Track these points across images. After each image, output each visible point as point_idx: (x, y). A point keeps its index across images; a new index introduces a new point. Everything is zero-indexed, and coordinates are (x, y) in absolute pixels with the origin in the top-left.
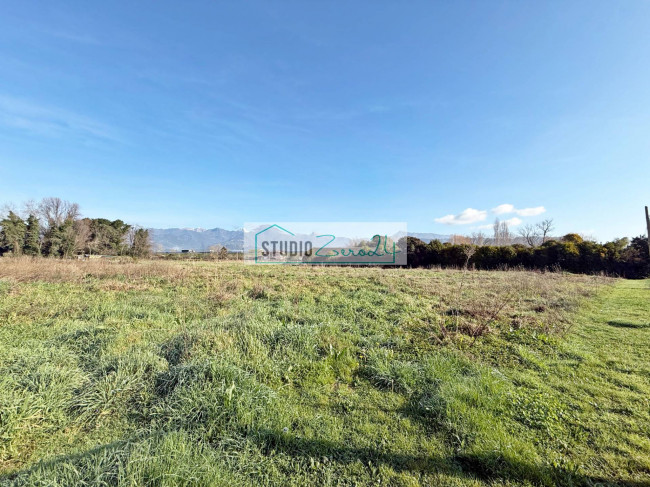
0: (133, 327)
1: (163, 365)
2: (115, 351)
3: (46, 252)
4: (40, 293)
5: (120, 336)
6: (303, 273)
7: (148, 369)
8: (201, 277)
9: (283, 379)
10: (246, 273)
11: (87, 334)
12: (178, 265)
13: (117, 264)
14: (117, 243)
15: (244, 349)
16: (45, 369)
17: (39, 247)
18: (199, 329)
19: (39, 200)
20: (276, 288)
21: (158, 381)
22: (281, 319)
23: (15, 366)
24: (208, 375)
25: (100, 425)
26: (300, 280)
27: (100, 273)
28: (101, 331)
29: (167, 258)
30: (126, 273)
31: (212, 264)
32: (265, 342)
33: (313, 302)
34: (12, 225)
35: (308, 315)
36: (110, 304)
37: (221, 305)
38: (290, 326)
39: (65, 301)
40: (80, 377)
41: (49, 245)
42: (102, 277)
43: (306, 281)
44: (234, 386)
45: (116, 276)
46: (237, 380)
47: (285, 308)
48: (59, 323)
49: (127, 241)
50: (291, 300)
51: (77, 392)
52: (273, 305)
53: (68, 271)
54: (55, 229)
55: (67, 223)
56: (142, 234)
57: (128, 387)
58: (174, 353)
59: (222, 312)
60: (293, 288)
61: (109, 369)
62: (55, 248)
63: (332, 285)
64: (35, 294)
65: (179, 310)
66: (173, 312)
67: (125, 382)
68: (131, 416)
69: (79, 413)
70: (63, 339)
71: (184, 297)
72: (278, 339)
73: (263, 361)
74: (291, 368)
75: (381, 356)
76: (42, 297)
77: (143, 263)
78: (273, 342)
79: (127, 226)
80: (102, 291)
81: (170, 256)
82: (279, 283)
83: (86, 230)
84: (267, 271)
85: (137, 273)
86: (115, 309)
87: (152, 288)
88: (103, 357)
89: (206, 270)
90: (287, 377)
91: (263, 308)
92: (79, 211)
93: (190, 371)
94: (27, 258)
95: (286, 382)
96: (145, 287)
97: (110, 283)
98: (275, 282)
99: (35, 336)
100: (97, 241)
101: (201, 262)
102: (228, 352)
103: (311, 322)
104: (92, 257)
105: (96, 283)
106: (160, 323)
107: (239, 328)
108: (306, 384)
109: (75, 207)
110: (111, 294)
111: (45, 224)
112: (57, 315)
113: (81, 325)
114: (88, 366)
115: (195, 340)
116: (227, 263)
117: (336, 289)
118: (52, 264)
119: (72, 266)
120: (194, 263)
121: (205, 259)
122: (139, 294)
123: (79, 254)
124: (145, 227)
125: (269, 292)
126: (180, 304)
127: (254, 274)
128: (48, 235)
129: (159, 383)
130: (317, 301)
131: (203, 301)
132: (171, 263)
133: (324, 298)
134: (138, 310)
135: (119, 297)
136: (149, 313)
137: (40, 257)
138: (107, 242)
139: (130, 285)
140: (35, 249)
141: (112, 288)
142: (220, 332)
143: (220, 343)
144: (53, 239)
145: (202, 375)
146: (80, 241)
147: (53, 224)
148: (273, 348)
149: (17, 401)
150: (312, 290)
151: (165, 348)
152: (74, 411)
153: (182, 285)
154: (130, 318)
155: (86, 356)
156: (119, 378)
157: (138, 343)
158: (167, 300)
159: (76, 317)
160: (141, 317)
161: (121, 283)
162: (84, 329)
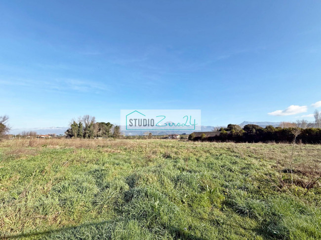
0: (115, 169)
1: (127, 187)
2: (108, 179)
3: (84, 137)
4: (82, 153)
5: (110, 172)
6: (189, 145)
7: (121, 189)
8: (141, 147)
9: (182, 201)
10: (161, 145)
11: (98, 170)
12: (131, 141)
13: (109, 141)
14: (108, 132)
15: (162, 183)
16: (85, 184)
17: (82, 135)
18: (141, 171)
19: (82, 116)
20: (176, 153)
22: (179, 169)
23: (75, 182)
24: (146, 194)
25: (103, 211)
26: (188, 149)
27: (102, 145)
28: (103, 170)
29: (127, 138)
30: (111, 145)
31: (145, 141)
32: (172, 181)
33: (196, 161)
34: (74, 126)
35: (193, 168)
36: (106, 159)
37: (150, 161)
38: (184, 173)
39: (91, 156)
40: (96, 190)
41: (85, 133)
42: (103, 147)
43: (191, 150)
44: (158, 202)
45: (108, 146)
46: (159, 199)
47: (181, 163)
48: (89, 165)
49: (112, 131)
50: (184, 159)
51: (95, 196)
52: (175, 162)
53: (92, 144)
54: (88, 127)
55: (91, 124)
56: (117, 128)
57: (113, 196)
58: (132, 182)
59: (150, 164)
60: (184, 154)
61: (107, 187)
62: (87, 135)
63: (205, 152)
64: (81, 153)
65: (132, 162)
66: (130, 163)
67: (112, 193)
68: (115, 210)
69: (96, 205)
70: (90, 172)
71: (134, 156)
72: (178, 180)
73: (171, 190)
74: (186, 196)
75: (239, 195)
76: (84, 155)
77: (118, 141)
78: (176, 181)
79: (112, 125)
80: (103, 152)
81: (128, 138)
82: (177, 150)
83: (97, 127)
84: (171, 144)
85: (115, 145)
86: (108, 161)
87: (121, 152)
88: (104, 181)
89: (143, 144)
90: (184, 200)
91: (170, 163)
92: (95, 119)
93: (139, 192)
94: (78, 139)
95: (184, 203)
96: (119, 151)
97: (106, 149)
98: (175, 150)
99: (81, 170)
100: (101, 132)
101: (141, 140)
102: (155, 184)
103: (195, 172)
104: (99, 138)
105: (101, 149)
106: (125, 168)
107: (159, 172)
108: (195, 206)
109: (94, 118)
110: (106, 154)
111: (84, 125)
112: (88, 162)
113: (96, 167)
114: (99, 185)
115: (140, 177)
116: (152, 140)
117: (208, 154)
118: (86, 141)
119: (93, 142)
120: (138, 140)
121: (142, 139)
122: (116, 154)
123: (95, 137)
124: (118, 126)
125: (173, 155)
126: (133, 159)
127: (165, 146)
128: (85, 130)
129: (126, 196)
130: (198, 160)
131: (142, 158)
132: (128, 141)
133: (201, 159)
134: (117, 162)
135: (109, 155)
136: (121, 163)
137: (82, 139)
138: (105, 132)
139: (113, 150)
140: (81, 135)
141: (107, 151)
142: (151, 173)
143: (151, 179)
144: (87, 131)
145: (144, 194)
146: (95, 131)
147: (87, 125)
148: (176, 184)
149: (76, 196)
150: (195, 155)
151: (127, 179)
152: (94, 203)
153: (133, 151)
154: (114, 165)
155: (98, 180)
156: (110, 191)
157: (117, 176)
158: (127, 157)
159: (94, 163)
160: (117, 165)
161: (110, 149)
162: (97, 168)
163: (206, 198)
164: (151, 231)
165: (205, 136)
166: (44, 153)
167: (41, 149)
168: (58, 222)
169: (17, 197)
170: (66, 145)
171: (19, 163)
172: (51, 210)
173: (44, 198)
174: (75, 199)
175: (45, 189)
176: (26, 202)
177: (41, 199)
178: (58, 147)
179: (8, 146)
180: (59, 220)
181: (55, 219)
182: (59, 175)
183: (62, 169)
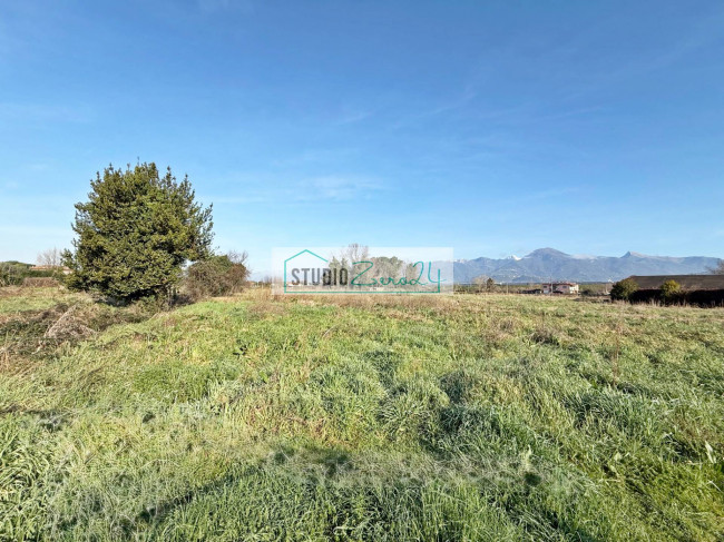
0: (414, 355)
1: (444, 400)
2: (402, 375)
4: (351, 316)
5: (406, 361)
6: (614, 315)
7: (432, 399)
8: (469, 312)
9: (606, 469)
10: (523, 311)
11: (382, 354)
15: (536, 406)
16: (361, 377)
18: (472, 367)
20: (571, 333)
21: (443, 415)
22: (588, 377)
23: (344, 370)
24: (494, 424)
25: (398, 439)
26: (612, 324)
27: (384, 302)
28: (391, 354)
30: (403, 304)
31: (479, 297)
32: (567, 405)
33: (647, 361)
35: (640, 381)
36: (394, 331)
37: (496, 346)
38: (607, 391)
39: (365, 324)
40: (382, 392)
42: (387, 307)
43: (625, 327)
44: (530, 452)
45: (395, 306)
46: (533, 444)
47: (594, 360)
48: (365, 341)
50: (601, 352)
51: (381, 403)
52: (571, 356)
53: (365, 300)
57: (416, 412)
58: (455, 389)
59: (499, 354)
60: (596, 337)
61: (402, 390)
63: (683, 337)
64: (349, 317)
65: (452, 344)
66: (446, 345)
67: (412, 405)
68: (422, 441)
69: (384, 423)
70: (368, 355)
71: (454, 331)
72: (588, 407)
73: (568, 431)
74: (618, 456)
76: (354, 320)
78: (582, 408)
80: (388, 318)
82: (574, 326)
84: (552, 309)
86: (399, 336)
87: (424, 320)
88: (395, 377)
89: (473, 304)
90: (613, 468)
91: (555, 358)
93: (474, 415)
95: (612, 475)
96: (419, 317)
97: (392, 312)
98: (567, 324)
99: (352, 349)
101: (467, 296)
102: (515, 404)
103: (651, 394)
105: (383, 312)
106: (436, 355)
107: (526, 378)
110: (394, 321)
112: (362, 335)
113: (376, 346)
114: (387, 383)
115: (474, 382)
116: (495, 297)
117: (694, 346)
120: (459, 295)
121: (470, 292)
122: (414, 323)
125: (562, 338)
126: (452, 338)
127: (533, 311)
129: (443, 418)
130: (654, 361)
131: (475, 338)
133: (668, 358)
134: (417, 339)
135: (400, 325)
136: (426, 343)
139: (406, 316)
141: (395, 317)
142: (503, 378)
143: (503, 392)
145: (488, 424)
148: (581, 418)
149: (348, 398)
150: (639, 342)
151: (444, 381)
152: (380, 417)
153: (451, 319)
154: (411, 345)
155: (384, 373)
156: (409, 400)
157: (421, 371)
158: (439, 333)
159: (373, 337)
160: (419, 346)
161: (399, 313)
162: (380, 350)
163: (701, 484)
164: (515, 520)
165: (678, 288)
166: (294, 313)
167: (290, 305)
168: (324, 436)
169: (267, 380)
170: (324, 300)
171: (264, 326)
172: (312, 413)
173: (301, 390)
174: (346, 403)
175: (302, 374)
176: (278, 390)
177: (296, 389)
178: (312, 303)
179: (251, 299)
180: (325, 433)
181: (318, 429)
182: (318, 353)
183: (322, 342)
